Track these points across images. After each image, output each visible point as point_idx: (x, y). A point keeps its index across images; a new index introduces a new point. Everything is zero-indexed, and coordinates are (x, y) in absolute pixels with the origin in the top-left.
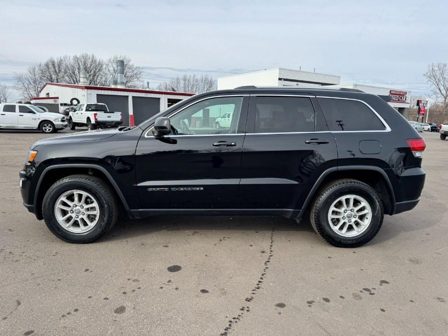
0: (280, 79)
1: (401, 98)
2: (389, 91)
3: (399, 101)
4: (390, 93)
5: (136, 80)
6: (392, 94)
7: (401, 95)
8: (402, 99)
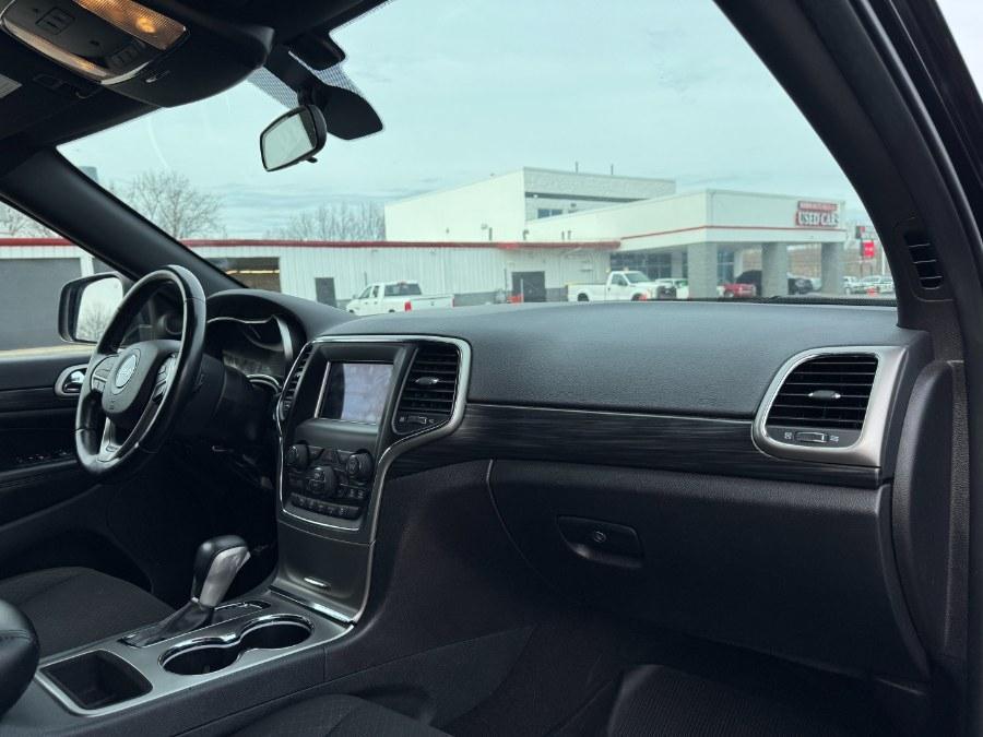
0: (529, 195)
1: (825, 218)
2: (795, 203)
3: (820, 227)
4: (799, 206)
5: (206, 225)
6: (805, 210)
7: (824, 211)
8: (828, 220)
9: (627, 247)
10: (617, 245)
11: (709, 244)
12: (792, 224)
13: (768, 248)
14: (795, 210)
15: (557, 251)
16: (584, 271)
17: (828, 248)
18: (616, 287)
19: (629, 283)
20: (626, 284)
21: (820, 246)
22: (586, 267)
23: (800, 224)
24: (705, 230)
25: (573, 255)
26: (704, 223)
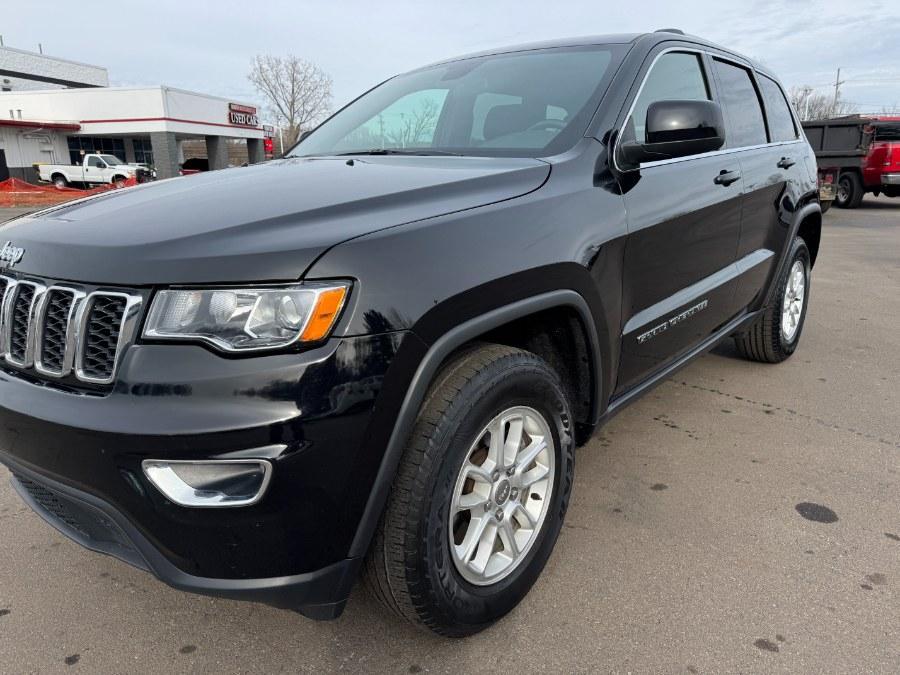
1: (249, 119)
2: (227, 104)
3: (246, 126)
4: (230, 107)
6: (235, 111)
7: (247, 113)
8: (251, 121)
9: (87, 130)
10: (77, 128)
11: (169, 133)
12: (227, 122)
13: (211, 140)
14: (227, 111)
15: (12, 129)
16: (44, 152)
17: (252, 142)
18: (94, 169)
19: (108, 166)
20: (105, 166)
21: (245, 142)
22: (47, 148)
23: (233, 122)
24: (164, 122)
25: (32, 135)
26: (163, 116)
